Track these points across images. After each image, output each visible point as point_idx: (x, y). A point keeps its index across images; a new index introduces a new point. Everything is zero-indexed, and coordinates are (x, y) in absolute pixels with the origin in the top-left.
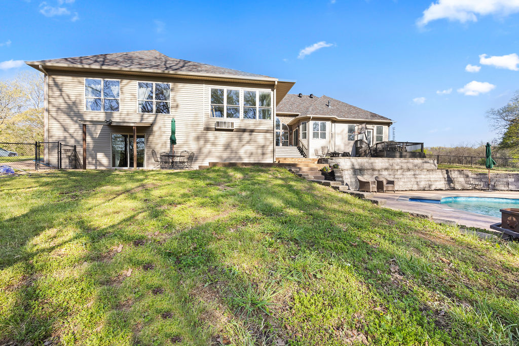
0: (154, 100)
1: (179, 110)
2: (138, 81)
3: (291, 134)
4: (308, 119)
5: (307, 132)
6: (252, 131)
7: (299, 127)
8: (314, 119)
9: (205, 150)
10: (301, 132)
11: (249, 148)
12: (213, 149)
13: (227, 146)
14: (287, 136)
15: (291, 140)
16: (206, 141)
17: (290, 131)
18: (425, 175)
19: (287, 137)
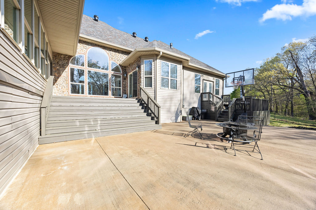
3: (125, 79)
4: (154, 55)
5: (153, 76)
7: (139, 67)
8: (166, 58)
10: (143, 76)
14: (120, 81)
15: (125, 87)
17: (123, 75)
19: (120, 84)
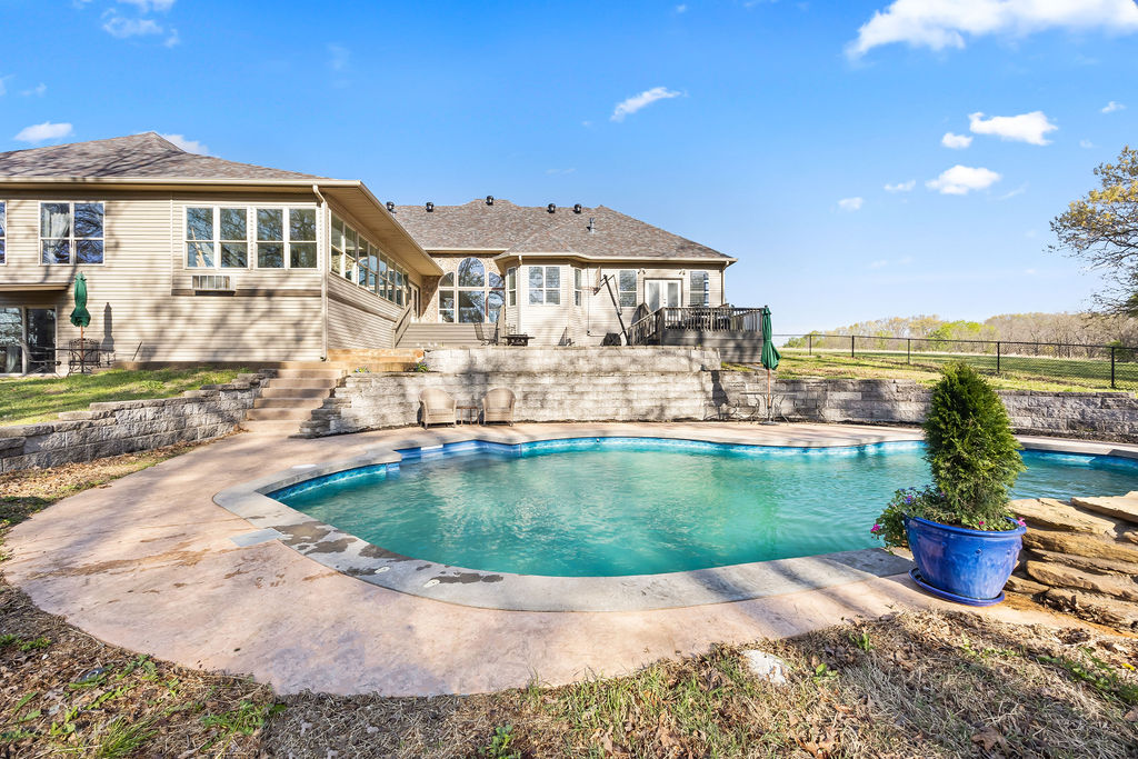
0: (72, 238)
1: (121, 253)
2: (40, 202)
5: (516, 290)
6: (270, 294)
9: (173, 334)
10: (508, 291)
11: (266, 327)
12: (190, 330)
13: (220, 323)
16: (174, 315)
18: (655, 385)
